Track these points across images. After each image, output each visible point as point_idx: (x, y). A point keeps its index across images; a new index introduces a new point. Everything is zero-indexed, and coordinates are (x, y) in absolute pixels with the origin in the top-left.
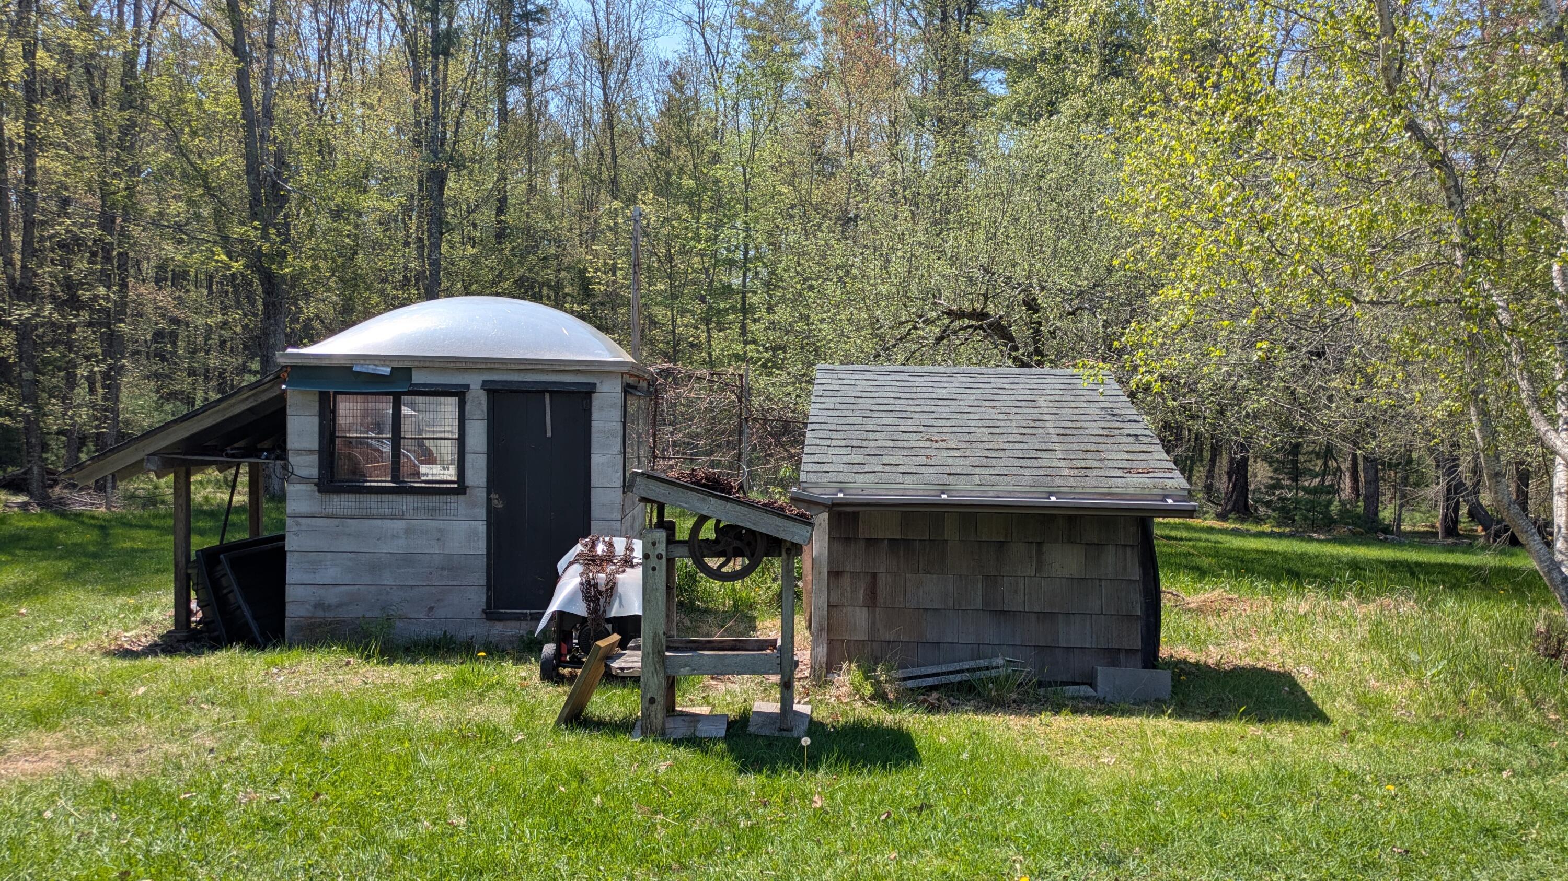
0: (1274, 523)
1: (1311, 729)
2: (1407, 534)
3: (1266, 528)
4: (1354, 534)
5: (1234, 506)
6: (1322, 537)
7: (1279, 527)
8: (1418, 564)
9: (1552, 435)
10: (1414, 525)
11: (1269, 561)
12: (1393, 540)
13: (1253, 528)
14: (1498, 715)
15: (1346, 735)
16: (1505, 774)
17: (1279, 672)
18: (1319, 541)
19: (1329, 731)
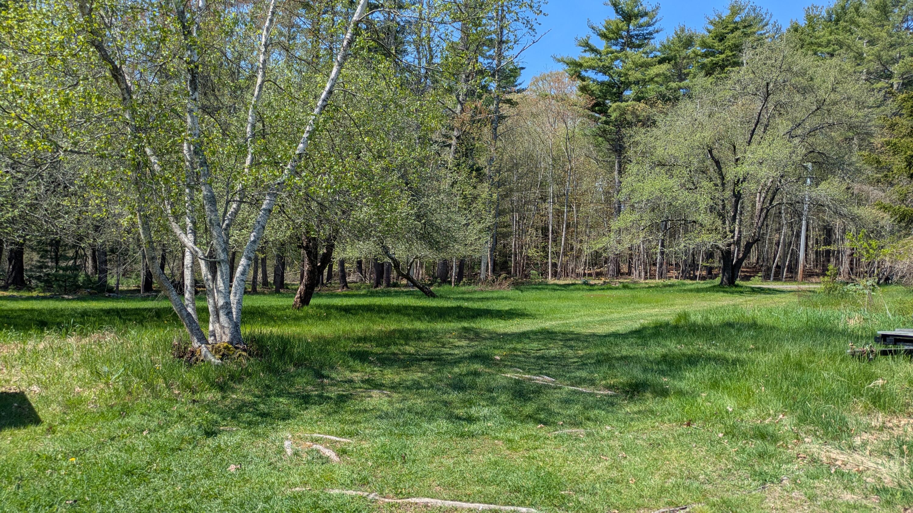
0: (41, 290)
1: (26, 430)
2: (122, 292)
3: (35, 294)
4: (91, 294)
5: (13, 281)
6: (71, 297)
7: (44, 292)
8: (123, 310)
9: (183, 236)
10: (129, 286)
11: (28, 316)
12: (114, 296)
13: (26, 294)
14: (148, 396)
15: (51, 430)
16: (145, 433)
17: (16, 393)
18: (68, 300)
19: (39, 429)
